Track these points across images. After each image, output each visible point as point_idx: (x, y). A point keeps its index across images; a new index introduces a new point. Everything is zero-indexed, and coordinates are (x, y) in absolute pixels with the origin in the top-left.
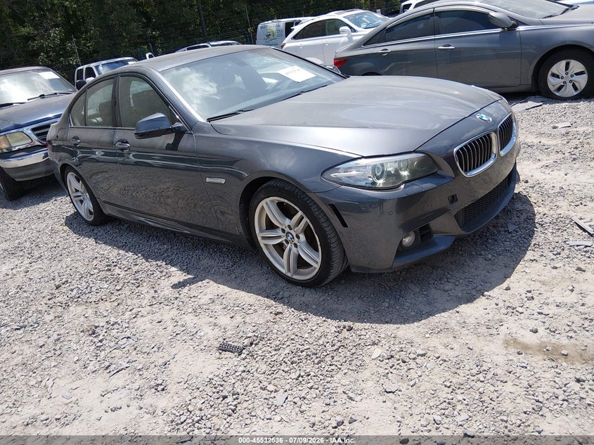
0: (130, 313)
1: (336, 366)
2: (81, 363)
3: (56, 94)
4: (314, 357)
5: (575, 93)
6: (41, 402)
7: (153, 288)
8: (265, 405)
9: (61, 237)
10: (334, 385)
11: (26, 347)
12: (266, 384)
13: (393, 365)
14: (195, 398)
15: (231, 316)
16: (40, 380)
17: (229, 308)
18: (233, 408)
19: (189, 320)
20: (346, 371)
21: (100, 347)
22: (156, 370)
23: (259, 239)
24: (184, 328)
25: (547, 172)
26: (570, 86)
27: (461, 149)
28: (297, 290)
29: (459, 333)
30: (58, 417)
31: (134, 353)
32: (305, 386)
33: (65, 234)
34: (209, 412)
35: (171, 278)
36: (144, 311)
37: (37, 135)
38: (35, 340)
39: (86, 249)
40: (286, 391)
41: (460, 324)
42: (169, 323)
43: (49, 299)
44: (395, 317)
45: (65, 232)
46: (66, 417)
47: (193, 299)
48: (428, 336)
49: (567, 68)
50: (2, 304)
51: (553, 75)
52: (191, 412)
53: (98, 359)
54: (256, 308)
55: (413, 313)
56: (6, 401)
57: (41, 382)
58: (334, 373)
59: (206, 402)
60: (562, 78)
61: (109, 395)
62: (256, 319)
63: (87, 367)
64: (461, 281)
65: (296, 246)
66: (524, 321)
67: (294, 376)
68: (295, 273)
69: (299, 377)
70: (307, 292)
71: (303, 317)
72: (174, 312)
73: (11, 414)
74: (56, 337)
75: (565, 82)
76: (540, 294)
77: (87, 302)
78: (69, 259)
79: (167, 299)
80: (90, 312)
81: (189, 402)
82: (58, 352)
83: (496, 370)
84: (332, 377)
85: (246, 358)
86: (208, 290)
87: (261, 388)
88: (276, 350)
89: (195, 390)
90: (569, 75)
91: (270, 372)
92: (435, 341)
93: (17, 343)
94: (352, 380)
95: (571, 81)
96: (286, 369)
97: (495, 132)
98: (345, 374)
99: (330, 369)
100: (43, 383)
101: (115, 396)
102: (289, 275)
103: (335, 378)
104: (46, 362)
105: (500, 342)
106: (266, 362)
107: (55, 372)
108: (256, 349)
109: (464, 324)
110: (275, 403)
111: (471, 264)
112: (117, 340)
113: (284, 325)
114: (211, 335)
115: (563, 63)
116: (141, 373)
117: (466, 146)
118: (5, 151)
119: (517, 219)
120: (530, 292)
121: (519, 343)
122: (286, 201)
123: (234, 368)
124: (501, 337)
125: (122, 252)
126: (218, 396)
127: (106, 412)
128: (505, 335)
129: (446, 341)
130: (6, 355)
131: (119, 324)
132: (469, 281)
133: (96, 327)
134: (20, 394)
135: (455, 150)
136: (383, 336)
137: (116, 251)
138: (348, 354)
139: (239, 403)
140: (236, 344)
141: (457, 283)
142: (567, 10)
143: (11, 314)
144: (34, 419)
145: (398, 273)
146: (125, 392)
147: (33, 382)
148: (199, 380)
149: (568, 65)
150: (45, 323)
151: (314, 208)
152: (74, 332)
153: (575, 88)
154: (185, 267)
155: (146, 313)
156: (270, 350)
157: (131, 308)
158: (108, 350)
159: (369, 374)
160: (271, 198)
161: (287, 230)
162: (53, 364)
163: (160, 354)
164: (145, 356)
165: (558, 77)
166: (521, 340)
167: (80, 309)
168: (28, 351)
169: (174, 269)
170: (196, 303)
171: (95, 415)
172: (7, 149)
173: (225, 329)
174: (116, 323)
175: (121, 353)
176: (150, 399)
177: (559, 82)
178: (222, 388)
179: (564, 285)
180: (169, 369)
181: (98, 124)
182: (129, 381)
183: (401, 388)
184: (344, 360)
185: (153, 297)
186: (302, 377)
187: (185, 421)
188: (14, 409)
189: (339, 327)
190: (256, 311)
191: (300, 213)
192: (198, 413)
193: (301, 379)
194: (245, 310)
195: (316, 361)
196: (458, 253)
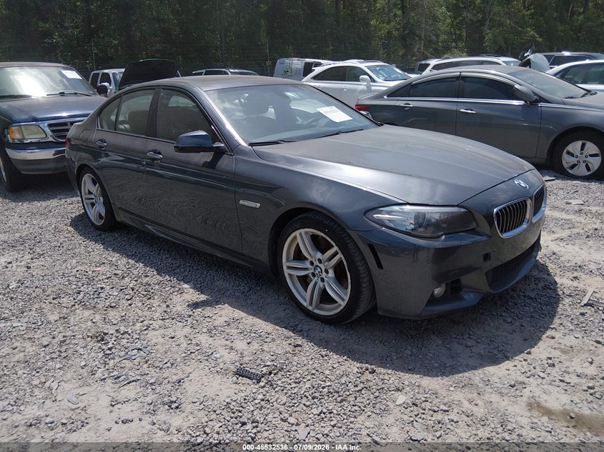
0: (141, 324)
1: (360, 407)
2: (89, 369)
3: (76, 94)
4: (336, 395)
5: (588, 174)
6: (45, 404)
7: (165, 302)
8: (287, 437)
9: (65, 237)
10: (357, 426)
11: (28, 344)
12: (287, 415)
13: (418, 414)
14: (212, 420)
15: (248, 341)
16: (44, 380)
17: (246, 333)
18: (253, 436)
19: (204, 339)
20: (370, 413)
21: (109, 355)
22: (169, 387)
23: (285, 268)
24: (198, 348)
25: (562, 245)
26: (583, 166)
27: (500, 210)
28: (316, 325)
29: (483, 390)
30: (64, 421)
31: (145, 366)
32: (328, 424)
33: (69, 235)
34: (228, 437)
35: (184, 294)
36: (156, 324)
37: (53, 131)
38: (38, 339)
39: (92, 253)
40: (307, 426)
41: (484, 381)
42: (182, 340)
43: (54, 299)
44: (418, 365)
45: (70, 232)
46: (73, 423)
47: (207, 319)
48: (452, 389)
49: (582, 148)
50: (2, 296)
51: (569, 153)
52: (208, 435)
53: (107, 368)
54: (274, 337)
55: (436, 365)
56: (7, 398)
57: (45, 383)
58: (357, 414)
59: (224, 426)
60: (577, 157)
61: (119, 406)
62: (274, 348)
63: (95, 374)
64: (483, 339)
65: (323, 280)
66: (546, 387)
67: (315, 411)
68: (317, 307)
69: (321, 413)
70: (327, 328)
71: (324, 353)
72: (187, 330)
73: (12, 412)
74: (62, 339)
75: (579, 162)
76: (560, 362)
77: (95, 307)
78: (74, 261)
79: (180, 315)
80: (98, 318)
81: (206, 424)
82: (64, 355)
83: (520, 432)
84: (355, 417)
85: (264, 387)
86: (223, 312)
87: (282, 419)
88: (296, 383)
89: (212, 413)
90: (584, 155)
91: (291, 405)
92: (458, 395)
93: (18, 339)
94: (376, 423)
95: (584, 161)
96: (308, 403)
97: (531, 199)
98: (369, 416)
99: (353, 410)
100: (47, 384)
101: (127, 407)
102: (310, 308)
103: (358, 419)
104: (50, 363)
105: (524, 405)
106: (286, 393)
107: (60, 374)
108: (276, 379)
109: (487, 382)
110: (297, 436)
111: (492, 324)
112: (127, 350)
113: (304, 359)
114: (227, 358)
115: (579, 144)
116: (154, 387)
117: (504, 208)
118: (16, 141)
119: (535, 286)
120: (550, 359)
121: (543, 408)
122: (323, 235)
123: (252, 395)
124: (525, 399)
125: (131, 262)
126: (236, 422)
127: (116, 423)
128: (529, 398)
129: (470, 396)
130: (6, 350)
131: (129, 335)
132: (490, 341)
133: (105, 334)
134: (22, 393)
135: (495, 210)
136: (406, 383)
137: (124, 260)
138: (372, 397)
139: (258, 432)
140: (253, 371)
141: (479, 341)
142: (586, 94)
143: (12, 308)
144: (38, 420)
145: (419, 323)
146: (136, 405)
147: (36, 382)
148: (216, 402)
149: (583, 145)
150: (49, 323)
151: (351, 246)
152: (81, 336)
153: (588, 169)
154: (199, 286)
155: (157, 327)
156: (290, 382)
157: (142, 319)
158: (117, 359)
159: (393, 420)
160: (307, 230)
161: (316, 263)
162: (58, 366)
163: (174, 371)
164: (158, 370)
165: (573, 155)
166: (544, 404)
167: (87, 313)
168: (31, 349)
169: (186, 286)
170: (210, 323)
171: (104, 425)
172: (19, 140)
173: (241, 354)
174: (126, 332)
175: (131, 364)
176: (163, 415)
177: (573, 160)
178: (240, 414)
179: (583, 356)
180: (183, 387)
181: (126, 130)
182: (140, 394)
183: (426, 437)
184: (368, 402)
185: (165, 311)
186: (324, 413)
187: (202, 443)
188: (15, 407)
189: (362, 369)
190: (273, 340)
191: (335, 248)
192: (216, 436)
193: (322, 415)
194: (262, 338)
195: (339, 399)
196: (479, 311)
